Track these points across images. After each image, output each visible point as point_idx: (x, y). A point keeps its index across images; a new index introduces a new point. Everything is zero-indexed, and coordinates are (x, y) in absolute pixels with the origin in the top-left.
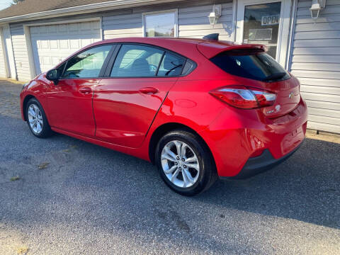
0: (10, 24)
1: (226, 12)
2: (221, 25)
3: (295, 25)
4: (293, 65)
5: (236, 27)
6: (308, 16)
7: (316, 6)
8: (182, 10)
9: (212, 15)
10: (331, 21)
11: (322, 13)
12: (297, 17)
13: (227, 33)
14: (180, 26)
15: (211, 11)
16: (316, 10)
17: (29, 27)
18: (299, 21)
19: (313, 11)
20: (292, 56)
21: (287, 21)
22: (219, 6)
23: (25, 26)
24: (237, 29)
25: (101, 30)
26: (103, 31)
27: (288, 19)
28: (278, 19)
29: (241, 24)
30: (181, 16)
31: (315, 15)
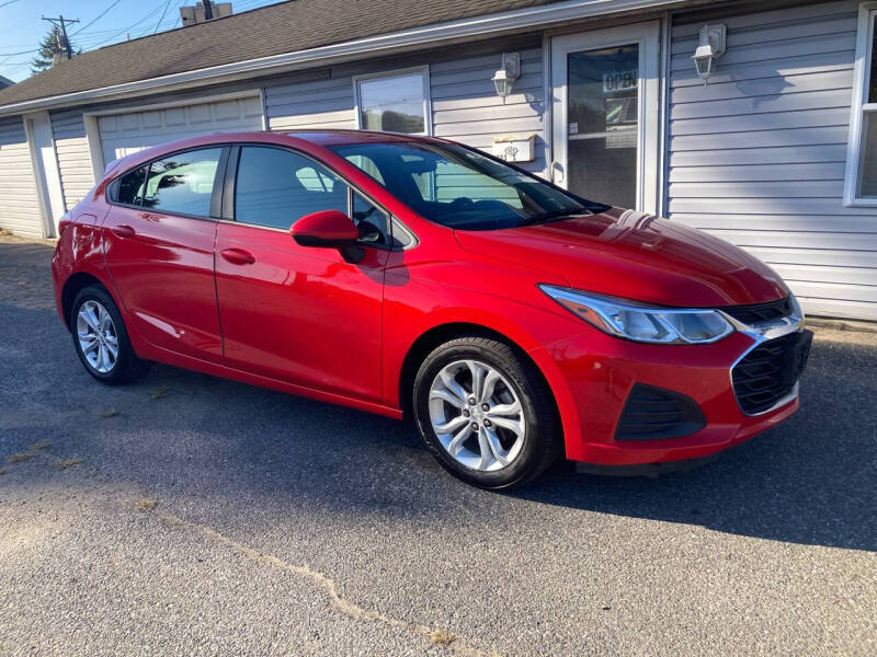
0: (51, 112)
1: (529, 68)
2: (521, 97)
3: (670, 90)
4: (672, 172)
5: (551, 99)
6: (691, 72)
7: (704, 51)
8: (437, 67)
9: (501, 75)
10: (739, 78)
11: (719, 63)
12: (671, 74)
13: (536, 113)
14: (435, 103)
15: (499, 67)
16: (706, 58)
17: (98, 117)
18: (676, 82)
19: (699, 59)
20: (668, 153)
21: (652, 84)
22: (516, 56)
23: (87, 117)
24: (555, 104)
25: (263, 118)
26: (267, 119)
27: (656, 81)
28: (636, 78)
29: (561, 93)
30: (436, 80)
31: (703, 68)
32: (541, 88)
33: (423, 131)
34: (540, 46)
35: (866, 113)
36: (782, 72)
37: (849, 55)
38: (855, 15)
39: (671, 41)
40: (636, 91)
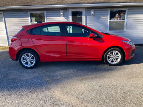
1: (65, 13)
2: (64, 17)
3: (87, 17)
5: (69, 18)
8: (47, 11)
12: (87, 15)
13: (66, 20)
14: (48, 17)
15: (61, 12)
25: (3, 18)
26: (4, 18)
27: (85, 16)
28: (82, 16)
29: (71, 17)
30: (47, 14)
31: (92, 15)
32: (67, 16)
34: (67, 10)
35: (110, 21)
36: (100, 16)
37: (108, 15)
38: (108, 10)
39: (87, 11)
40: (82, 17)
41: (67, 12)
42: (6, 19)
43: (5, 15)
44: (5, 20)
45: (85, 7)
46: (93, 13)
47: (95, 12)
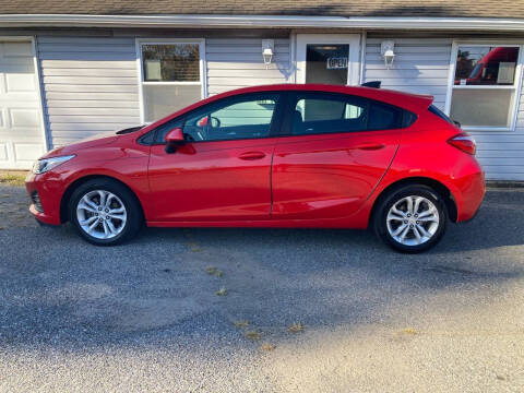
2: (276, 65)
3: (366, 70)
5: (295, 69)
6: (382, 62)
8: (211, 41)
9: (268, 51)
10: (400, 68)
13: (283, 76)
14: (209, 63)
16: (391, 57)
18: (368, 67)
19: (387, 57)
24: (298, 72)
25: (35, 59)
26: (39, 61)
27: (357, 64)
28: (346, 63)
29: (302, 65)
30: (210, 50)
31: (389, 62)
32: (288, 62)
33: (199, 80)
34: (288, 37)
35: (454, 90)
36: (419, 67)
37: (448, 62)
38: (451, 45)
39: (367, 45)
40: (346, 70)
41: (288, 45)
42: (45, 63)
43: (41, 48)
44: (40, 69)
45: (361, 29)
46: (390, 53)
47: (400, 49)
